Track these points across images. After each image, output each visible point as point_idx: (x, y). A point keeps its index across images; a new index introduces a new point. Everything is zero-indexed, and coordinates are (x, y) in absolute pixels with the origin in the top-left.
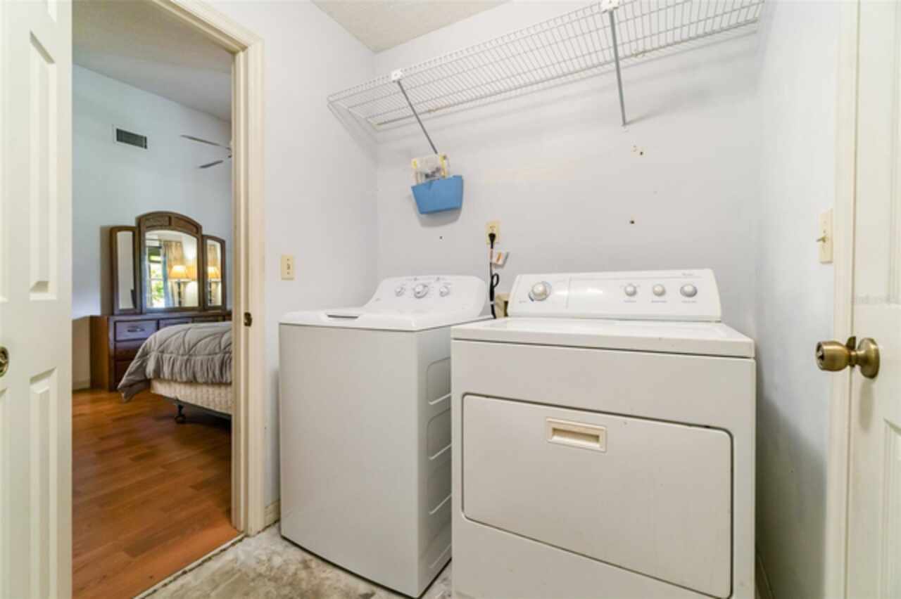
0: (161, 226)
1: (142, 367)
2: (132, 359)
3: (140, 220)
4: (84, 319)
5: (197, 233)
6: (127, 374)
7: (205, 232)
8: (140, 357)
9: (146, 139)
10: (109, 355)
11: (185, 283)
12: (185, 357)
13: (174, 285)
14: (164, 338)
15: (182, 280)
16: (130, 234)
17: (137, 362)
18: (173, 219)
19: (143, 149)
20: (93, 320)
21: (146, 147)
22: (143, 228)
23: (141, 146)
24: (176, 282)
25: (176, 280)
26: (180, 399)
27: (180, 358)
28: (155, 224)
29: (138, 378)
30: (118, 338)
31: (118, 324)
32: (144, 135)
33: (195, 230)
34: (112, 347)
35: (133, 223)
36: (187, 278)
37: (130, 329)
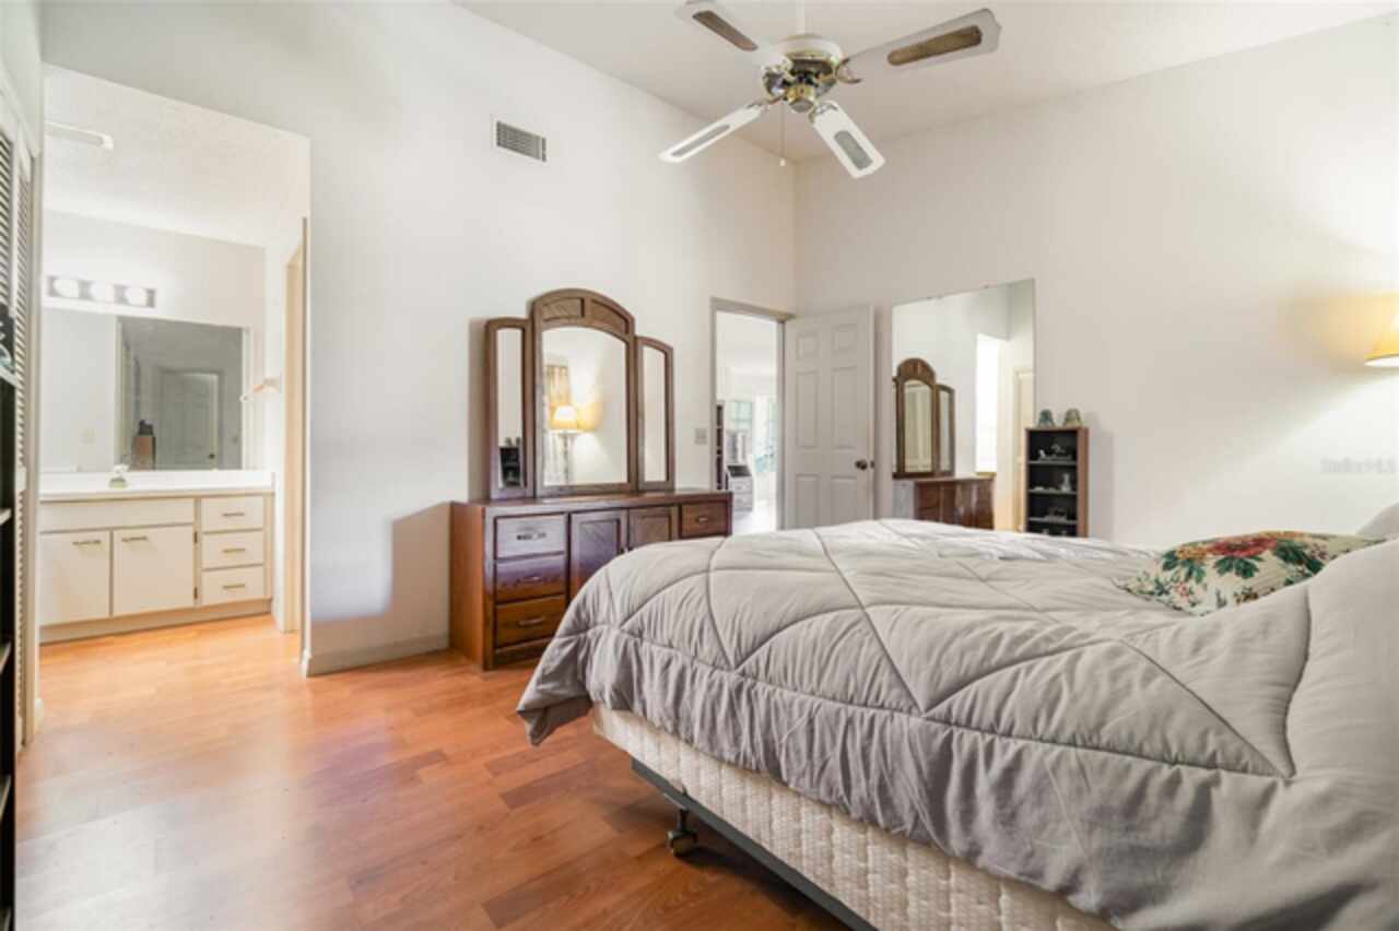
0: (569, 317)
1: (575, 666)
2: (552, 635)
3: (535, 307)
4: (439, 507)
5: (627, 331)
6: (538, 672)
7: (639, 331)
8: (569, 633)
9: (544, 141)
10: (485, 593)
11: (573, 437)
12: (730, 679)
13: (557, 438)
14: (639, 589)
15: (570, 431)
16: (517, 333)
17: (564, 645)
18: (588, 304)
19: (540, 162)
20: (456, 513)
21: (544, 158)
22: (539, 323)
23: (537, 157)
24: (560, 435)
25: (561, 431)
26: (691, 793)
27: (704, 670)
28: (558, 314)
29: (565, 692)
30: (501, 554)
31: (500, 522)
32: (542, 135)
33: (623, 327)
34: (489, 572)
35: (521, 313)
36: (578, 427)
37: (522, 533)
